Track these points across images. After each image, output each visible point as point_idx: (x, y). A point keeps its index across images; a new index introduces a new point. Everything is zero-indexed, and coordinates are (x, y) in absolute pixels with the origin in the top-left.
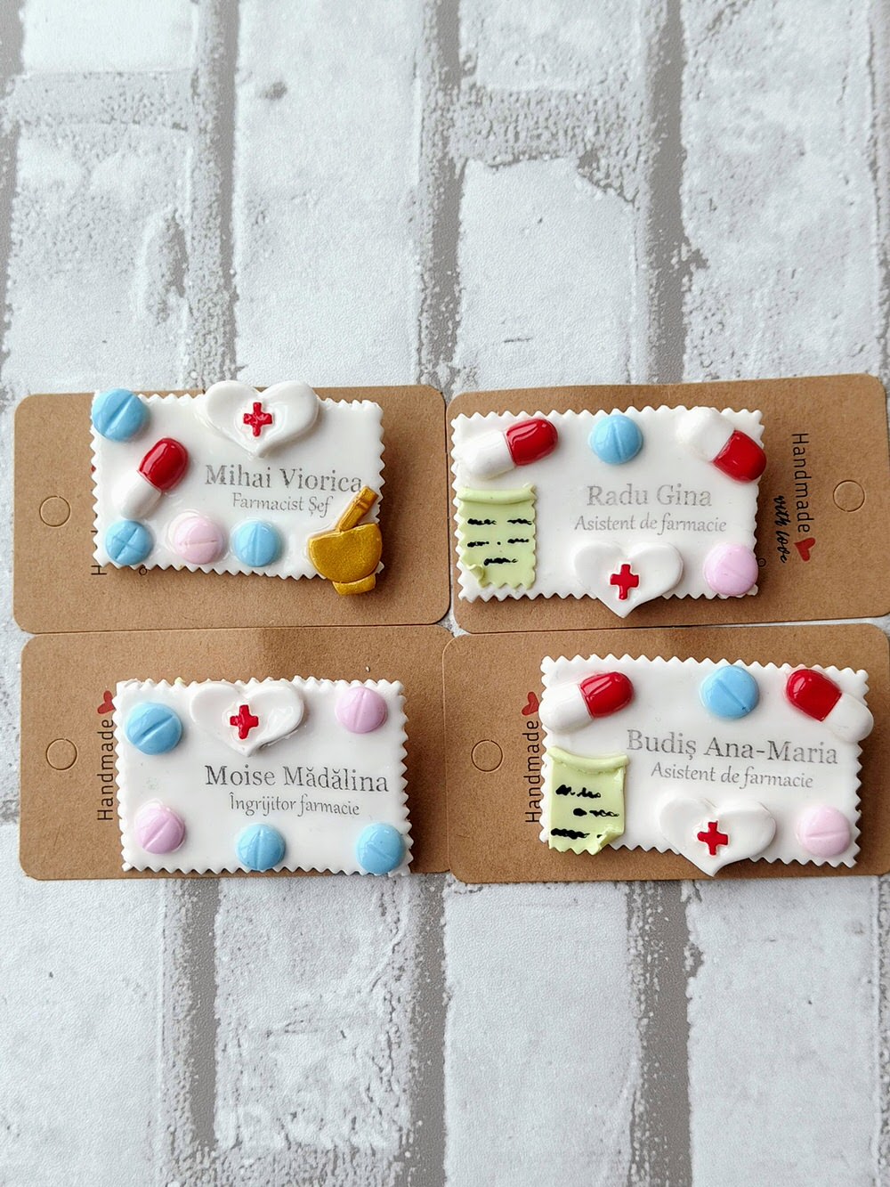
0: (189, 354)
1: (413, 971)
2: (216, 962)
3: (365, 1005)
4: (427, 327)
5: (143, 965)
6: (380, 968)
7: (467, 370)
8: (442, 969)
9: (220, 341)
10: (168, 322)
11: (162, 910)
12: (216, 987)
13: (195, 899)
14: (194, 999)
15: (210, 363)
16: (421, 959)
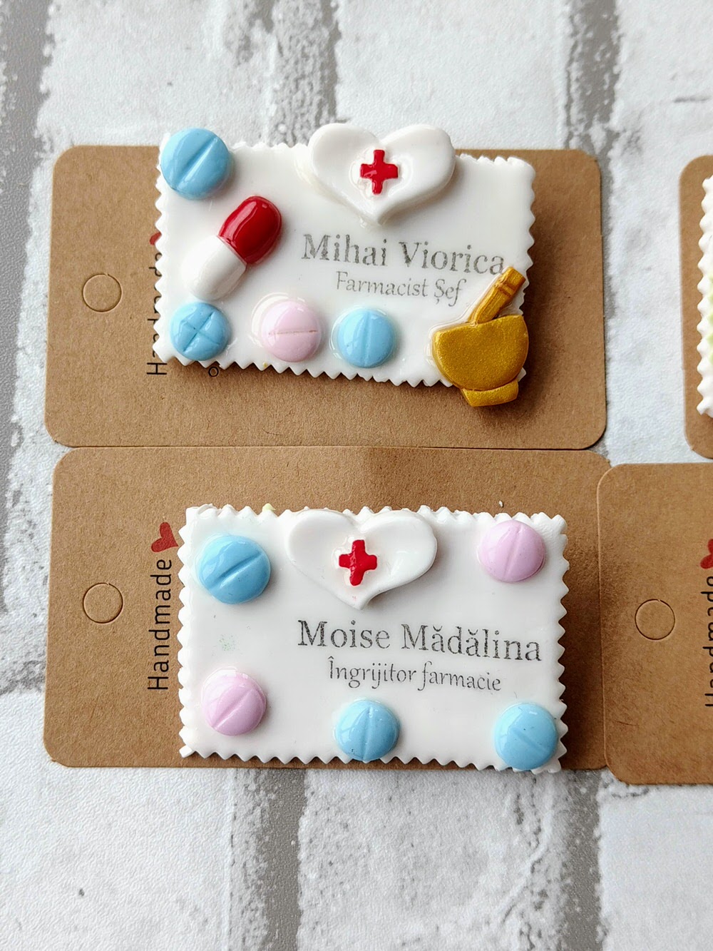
0: (277, 103)
1: (558, 896)
2: (301, 880)
3: (495, 940)
4: (577, 80)
5: (204, 882)
6: (515, 892)
7: (628, 133)
8: (596, 895)
9: (317, 87)
10: (252, 62)
11: (230, 810)
12: (300, 913)
13: (273, 796)
14: (271, 928)
15: (303, 115)
16: (569, 881)
